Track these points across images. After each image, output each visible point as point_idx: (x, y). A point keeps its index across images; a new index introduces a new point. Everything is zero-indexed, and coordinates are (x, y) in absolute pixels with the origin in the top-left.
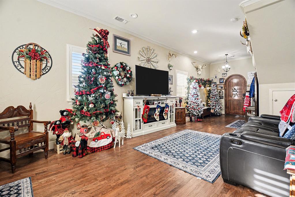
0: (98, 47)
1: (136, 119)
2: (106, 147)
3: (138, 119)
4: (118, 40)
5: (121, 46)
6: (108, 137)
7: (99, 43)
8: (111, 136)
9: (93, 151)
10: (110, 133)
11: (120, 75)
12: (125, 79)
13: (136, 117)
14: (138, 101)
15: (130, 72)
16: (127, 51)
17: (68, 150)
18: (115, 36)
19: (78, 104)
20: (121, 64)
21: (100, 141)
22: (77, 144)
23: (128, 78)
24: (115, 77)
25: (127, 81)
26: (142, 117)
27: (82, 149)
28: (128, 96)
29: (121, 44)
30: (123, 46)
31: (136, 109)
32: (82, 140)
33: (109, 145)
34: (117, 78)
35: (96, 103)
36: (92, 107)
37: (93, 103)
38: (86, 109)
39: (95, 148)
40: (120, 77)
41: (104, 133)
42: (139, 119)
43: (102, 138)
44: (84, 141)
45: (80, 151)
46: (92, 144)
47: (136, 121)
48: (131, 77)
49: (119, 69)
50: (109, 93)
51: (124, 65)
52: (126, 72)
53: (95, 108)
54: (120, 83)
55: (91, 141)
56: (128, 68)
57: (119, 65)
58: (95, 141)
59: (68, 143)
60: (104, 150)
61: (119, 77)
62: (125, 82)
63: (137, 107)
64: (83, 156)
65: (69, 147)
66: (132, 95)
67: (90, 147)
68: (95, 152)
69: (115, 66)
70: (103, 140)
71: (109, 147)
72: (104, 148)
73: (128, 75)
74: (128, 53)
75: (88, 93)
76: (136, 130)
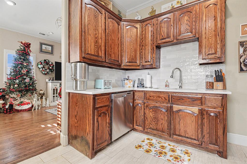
0: (23, 53)
1: (54, 95)
2: (27, 110)
3: (55, 95)
4: (43, 46)
5: (46, 49)
6: (29, 104)
7: (23, 50)
8: (31, 104)
9: (18, 111)
10: (30, 102)
11: (44, 67)
12: (48, 70)
13: (54, 94)
14: (56, 84)
15: (52, 66)
16: (51, 52)
17: (2, 111)
18: (41, 43)
19: (8, 85)
20: (45, 60)
21: (23, 106)
22: (7, 107)
23: (50, 70)
24: (40, 69)
25: (49, 72)
26: (59, 94)
27: (10, 110)
28: (50, 81)
29: (46, 48)
30: (47, 49)
31: (53, 89)
32: (10, 104)
33: (29, 109)
34: (41, 69)
35: (20, 84)
36: (17, 86)
37: (17, 84)
38: (12, 87)
39: (19, 110)
40: (44, 69)
41: (26, 102)
42: (57, 95)
43: (24, 104)
44: (11, 106)
45: (8, 111)
46: (17, 108)
47: (54, 96)
48: (53, 69)
49: (43, 64)
50: (29, 79)
51: (47, 61)
52: (49, 66)
53: (19, 87)
54: (44, 73)
55: (16, 106)
56: (50, 63)
57: (43, 61)
58: (19, 106)
59: (2, 106)
60: (25, 111)
61: (42, 69)
62: (48, 72)
63: (54, 88)
64: (10, 113)
65: (3, 109)
66: (53, 80)
67: (15, 109)
68: (19, 112)
69: (40, 62)
70: (25, 106)
71: (29, 110)
72: (25, 110)
73: (51, 68)
74: (52, 53)
75: (14, 78)
76: (53, 102)
